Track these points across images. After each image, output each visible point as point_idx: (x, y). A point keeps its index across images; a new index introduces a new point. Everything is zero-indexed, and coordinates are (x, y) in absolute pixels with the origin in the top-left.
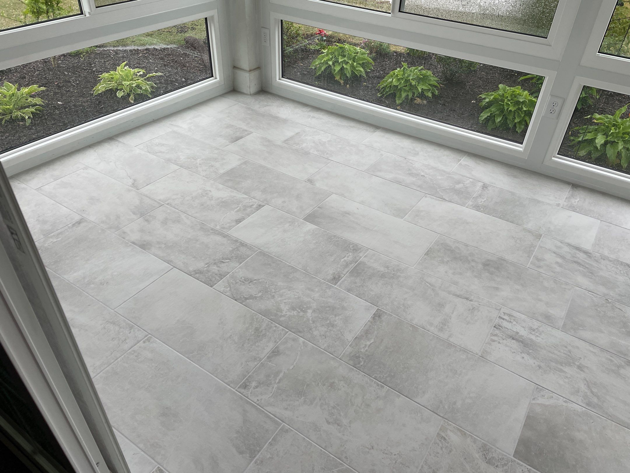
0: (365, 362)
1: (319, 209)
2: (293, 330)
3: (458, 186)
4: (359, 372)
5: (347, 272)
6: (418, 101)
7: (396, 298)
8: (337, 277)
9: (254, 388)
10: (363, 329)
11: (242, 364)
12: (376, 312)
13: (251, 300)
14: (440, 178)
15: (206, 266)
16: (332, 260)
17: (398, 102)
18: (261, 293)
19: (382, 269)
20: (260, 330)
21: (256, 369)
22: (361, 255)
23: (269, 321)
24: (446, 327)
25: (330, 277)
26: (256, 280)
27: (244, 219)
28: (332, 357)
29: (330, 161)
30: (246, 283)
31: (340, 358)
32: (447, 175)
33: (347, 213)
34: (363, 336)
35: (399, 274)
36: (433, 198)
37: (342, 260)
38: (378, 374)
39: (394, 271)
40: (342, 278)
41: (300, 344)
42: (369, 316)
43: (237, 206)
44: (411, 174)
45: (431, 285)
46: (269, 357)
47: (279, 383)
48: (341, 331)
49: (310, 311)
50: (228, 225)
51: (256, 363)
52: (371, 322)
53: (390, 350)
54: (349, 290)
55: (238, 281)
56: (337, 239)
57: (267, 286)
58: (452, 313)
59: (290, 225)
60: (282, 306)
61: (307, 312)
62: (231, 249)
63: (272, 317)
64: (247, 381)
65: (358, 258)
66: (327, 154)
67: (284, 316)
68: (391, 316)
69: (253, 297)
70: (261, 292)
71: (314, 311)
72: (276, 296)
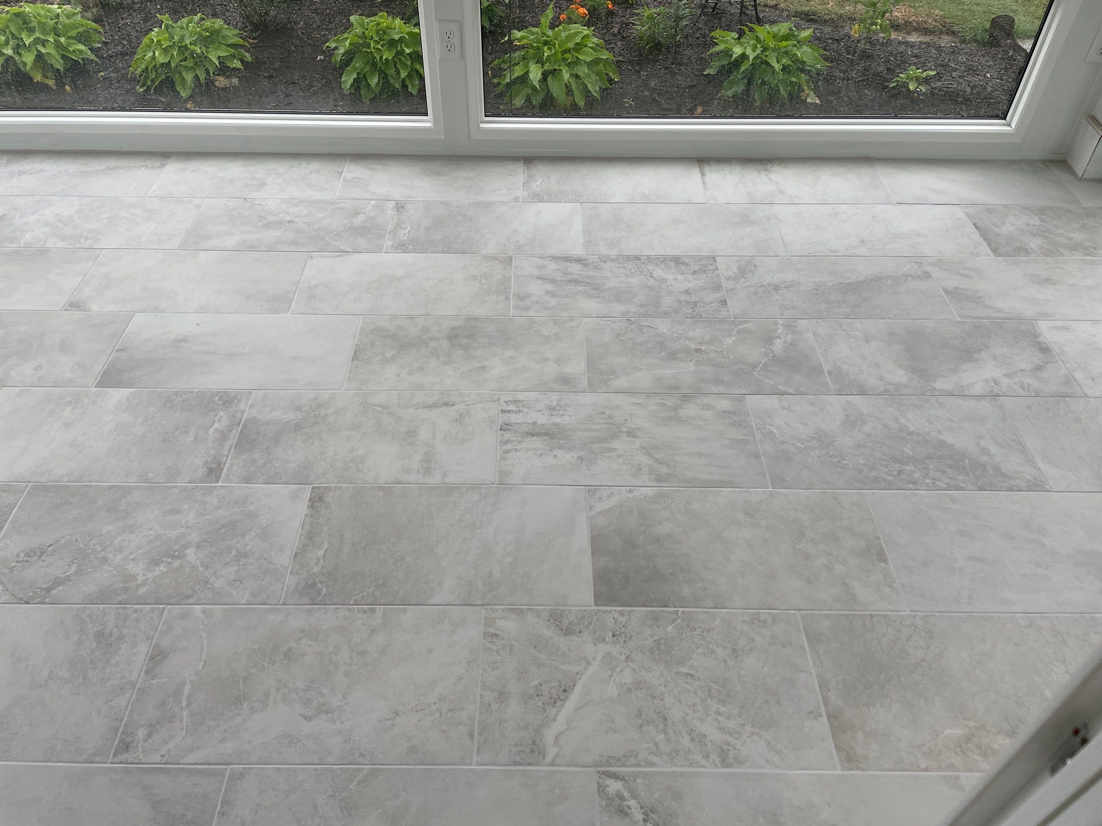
0: (328, 586)
1: (119, 354)
2: (173, 601)
3: (358, 221)
4: (325, 608)
5: (230, 449)
6: (221, 81)
7: (336, 454)
8: (214, 466)
9: (145, 740)
10: (301, 535)
11: (99, 712)
12: (311, 495)
13: (60, 588)
14: (321, 215)
16: (192, 439)
17: (184, 94)
18: (75, 565)
19: (291, 416)
20: (108, 632)
21: (132, 706)
22: (242, 406)
23: (118, 608)
24: (433, 464)
25: (201, 472)
26: (49, 545)
28: (268, 609)
29: (98, 252)
30: (32, 560)
31: (283, 602)
32: (332, 207)
33: (181, 341)
34: (307, 546)
35: (323, 412)
36: (325, 257)
37: (211, 431)
38: (358, 595)
39: (313, 411)
40: (224, 465)
41: (198, 618)
42: (302, 508)
44: (268, 226)
45: (383, 408)
46: (147, 672)
47: (187, 705)
48: (265, 556)
49: (190, 552)
51: (127, 695)
52: (312, 516)
53: (362, 545)
54: (247, 480)
55: (13, 564)
56: (184, 397)
57: (81, 546)
58: (434, 438)
59: (73, 409)
60: (132, 568)
61: (186, 555)
63: (120, 598)
64: (124, 736)
65: (239, 416)
66: (87, 238)
67: (143, 584)
68: (340, 488)
69: (61, 580)
70: (74, 563)
71: (198, 547)
72: (110, 556)
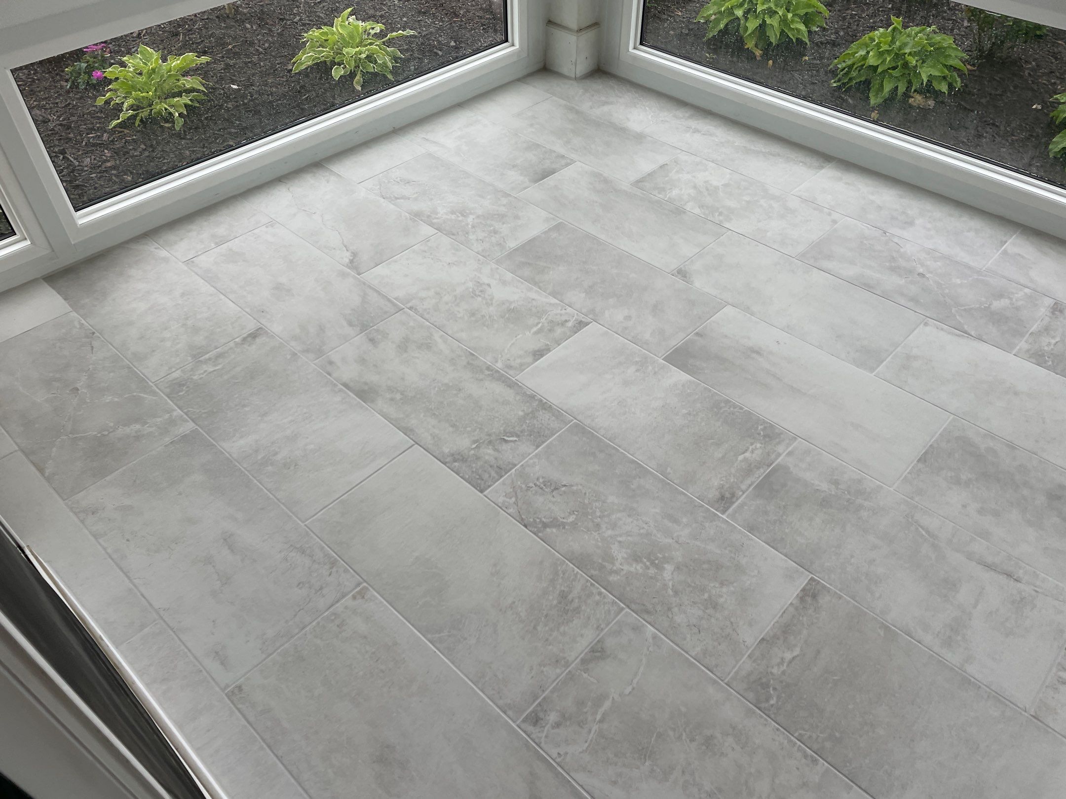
0: (779, 697)
1: (696, 338)
2: (633, 606)
3: (997, 305)
4: (766, 720)
5: (750, 486)
6: (917, 100)
7: (852, 557)
8: (727, 495)
9: (553, 727)
10: (777, 622)
11: (531, 669)
12: (807, 585)
13: (554, 530)
14: (958, 281)
15: (474, 446)
16: (720, 455)
17: (873, 101)
18: (574, 516)
19: (824, 486)
20: (570, 597)
21: (557, 684)
22: (780, 449)
23: (587, 581)
24: (959, 638)
25: (713, 494)
26: (565, 486)
27: (548, 350)
28: (711, 678)
29: (724, 230)
30: (546, 490)
31: (728, 681)
32: (975, 277)
33: (757, 351)
34: (778, 639)
35: (859, 501)
36: (942, 329)
37: (741, 458)
38: (807, 731)
39: (849, 493)
40: (737, 499)
41: (646, 640)
42: (791, 592)
43: (536, 321)
44: (895, 269)
45: (929, 535)
46: (584, 661)
47: (601, 721)
48: (732, 620)
49: (669, 568)
50: (518, 361)
51: (558, 671)
52: (796, 609)
53: (835, 678)
54: (752, 529)
55: (531, 485)
56: (732, 409)
57: (586, 501)
58: (975, 607)
59: (637, 370)
60: (615, 549)
61: (664, 569)
62: (521, 413)
63: (593, 571)
64: (539, 709)
65: (773, 456)
66: (721, 214)
67: (616, 572)
68: (840, 597)
69: (558, 523)
70: (574, 514)
71: (678, 568)
72: (604, 526)
